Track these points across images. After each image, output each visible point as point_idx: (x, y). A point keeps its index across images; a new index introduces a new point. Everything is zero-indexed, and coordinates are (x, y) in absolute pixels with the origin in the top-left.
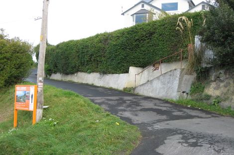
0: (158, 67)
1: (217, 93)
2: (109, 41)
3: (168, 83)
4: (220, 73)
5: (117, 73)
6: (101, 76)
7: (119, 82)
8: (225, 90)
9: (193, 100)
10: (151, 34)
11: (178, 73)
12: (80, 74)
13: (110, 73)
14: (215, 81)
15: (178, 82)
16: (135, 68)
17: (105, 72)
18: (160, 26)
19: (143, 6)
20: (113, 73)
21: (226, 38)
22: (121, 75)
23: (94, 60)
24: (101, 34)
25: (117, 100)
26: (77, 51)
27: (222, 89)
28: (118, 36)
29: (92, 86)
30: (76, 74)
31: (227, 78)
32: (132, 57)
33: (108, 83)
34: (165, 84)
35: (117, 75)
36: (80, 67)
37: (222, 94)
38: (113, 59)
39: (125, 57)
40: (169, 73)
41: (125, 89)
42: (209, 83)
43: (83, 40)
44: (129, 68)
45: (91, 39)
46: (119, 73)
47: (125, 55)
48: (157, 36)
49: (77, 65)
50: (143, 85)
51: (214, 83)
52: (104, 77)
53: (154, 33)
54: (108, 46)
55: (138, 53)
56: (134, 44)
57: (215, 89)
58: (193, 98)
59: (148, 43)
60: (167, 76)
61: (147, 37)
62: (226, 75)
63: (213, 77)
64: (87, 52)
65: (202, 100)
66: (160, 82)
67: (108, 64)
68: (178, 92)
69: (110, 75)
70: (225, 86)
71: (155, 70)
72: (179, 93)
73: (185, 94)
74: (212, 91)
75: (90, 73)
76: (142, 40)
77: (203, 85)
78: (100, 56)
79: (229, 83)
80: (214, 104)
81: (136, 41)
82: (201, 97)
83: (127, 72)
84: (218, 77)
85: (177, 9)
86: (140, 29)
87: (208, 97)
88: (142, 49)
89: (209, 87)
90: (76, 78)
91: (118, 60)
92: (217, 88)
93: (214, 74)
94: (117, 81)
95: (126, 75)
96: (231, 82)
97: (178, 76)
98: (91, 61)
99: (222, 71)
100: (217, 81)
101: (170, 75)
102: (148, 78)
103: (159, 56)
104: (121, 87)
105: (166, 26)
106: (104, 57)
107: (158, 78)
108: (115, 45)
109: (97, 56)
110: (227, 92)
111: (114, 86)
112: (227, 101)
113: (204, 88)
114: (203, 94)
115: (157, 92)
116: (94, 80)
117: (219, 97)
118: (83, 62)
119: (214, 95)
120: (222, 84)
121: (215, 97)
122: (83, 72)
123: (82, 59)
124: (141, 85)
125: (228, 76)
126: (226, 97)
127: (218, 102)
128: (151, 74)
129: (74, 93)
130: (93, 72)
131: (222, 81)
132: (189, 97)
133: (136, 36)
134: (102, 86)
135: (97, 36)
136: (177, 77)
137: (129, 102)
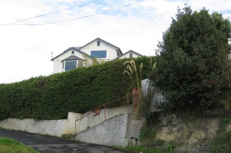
0: (99, 113)
1: (171, 138)
2: (45, 85)
3: (114, 128)
4: (172, 118)
5: (54, 119)
6: (36, 122)
7: (56, 128)
8: (179, 135)
9: (144, 146)
10: (92, 79)
11: (125, 118)
12: (10, 120)
13: (46, 119)
14: (167, 126)
15: (125, 127)
16: (74, 113)
17: (39, 118)
18: (102, 71)
19: (73, 53)
20: (49, 119)
21: (181, 81)
22: (59, 121)
23: (28, 105)
24: (36, 78)
25: (61, 148)
26: (8, 96)
27: (176, 133)
28: (56, 80)
29: (25, 132)
30: (5, 121)
31: (179, 123)
32: (71, 102)
33: (44, 130)
34: (110, 130)
35: (54, 121)
36: (11, 113)
37: (176, 138)
38: (50, 104)
39: (64, 102)
40: (115, 119)
41: (64, 136)
42: (160, 128)
43: (16, 84)
44: (67, 114)
45: (24, 83)
46: (57, 119)
47: (64, 100)
48: (98, 81)
49: (8, 111)
50: (84, 131)
51: (167, 128)
52: (38, 124)
53: (96, 77)
54: (44, 91)
55: (77, 98)
56: (74, 88)
57: (168, 133)
58: (144, 143)
59: (89, 87)
60: (113, 122)
61: (87, 81)
62: (178, 119)
63: (165, 121)
64: (21, 96)
65: (154, 145)
66: (104, 128)
67: (44, 109)
68: (126, 138)
69: (46, 121)
70: (179, 131)
71: (95, 115)
72: (128, 139)
73: (133, 140)
74: (165, 135)
75: (22, 119)
76: (82, 84)
77: (153, 130)
78: (36, 101)
79: (183, 127)
80: (169, 150)
81: (75, 86)
82: (153, 142)
83: (66, 117)
84: (171, 122)
85: (106, 57)
86: (81, 73)
87: (161, 143)
88: (82, 93)
89: (161, 132)
90: (5, 124)
91: (56, 105)
92: (170, 133)
93: (166, 118)
94: (55, 127)
95: (64, 121)
96: (184, 126)
97: (126, 121)
98: (24, 106)
99: (174, 116)
100: (169, 126)
101: (117, 120)
102: (88, 123)
103: (101, 101)
104: (59, 134)
105: (108, 70)
106: (40, 102)
107: (102, 124)
108: (53, 90)
109: (32, 101)
110: (181, 137)
111: (51, 133)
112: (183, 146)
113: (155, 133)
114: (155, 140)
115: (102, 138)
116: (27, 127)
117: (173, 142)
118: (14, 107)
119: (168, 140)
120: (175, 129)
121: (169, 142)
122: (14, 117)
123: (14, 104)
124: (82, 132)
125: (180, 120)
126: (181, 142)
127: (173, 148)
128: (91, 120)
129: (13, 140)
130: (26, 118)
131: (175, 126)
132: (139, 143)
133: (75, 80)
134: (36, 132)
135: (32, 80)
136: (124, 122)
137: (76, 150)
